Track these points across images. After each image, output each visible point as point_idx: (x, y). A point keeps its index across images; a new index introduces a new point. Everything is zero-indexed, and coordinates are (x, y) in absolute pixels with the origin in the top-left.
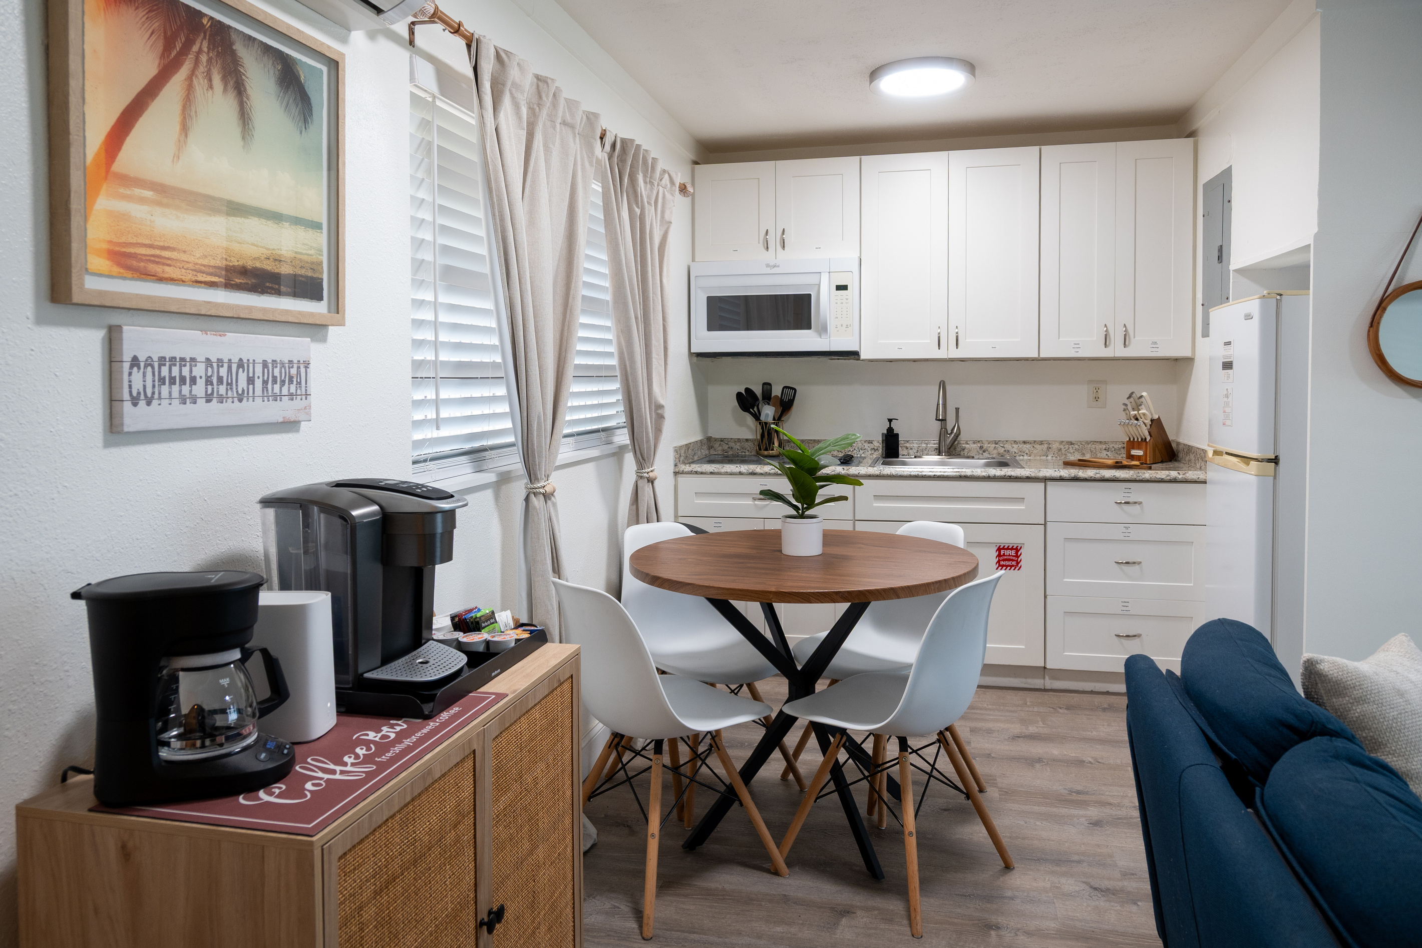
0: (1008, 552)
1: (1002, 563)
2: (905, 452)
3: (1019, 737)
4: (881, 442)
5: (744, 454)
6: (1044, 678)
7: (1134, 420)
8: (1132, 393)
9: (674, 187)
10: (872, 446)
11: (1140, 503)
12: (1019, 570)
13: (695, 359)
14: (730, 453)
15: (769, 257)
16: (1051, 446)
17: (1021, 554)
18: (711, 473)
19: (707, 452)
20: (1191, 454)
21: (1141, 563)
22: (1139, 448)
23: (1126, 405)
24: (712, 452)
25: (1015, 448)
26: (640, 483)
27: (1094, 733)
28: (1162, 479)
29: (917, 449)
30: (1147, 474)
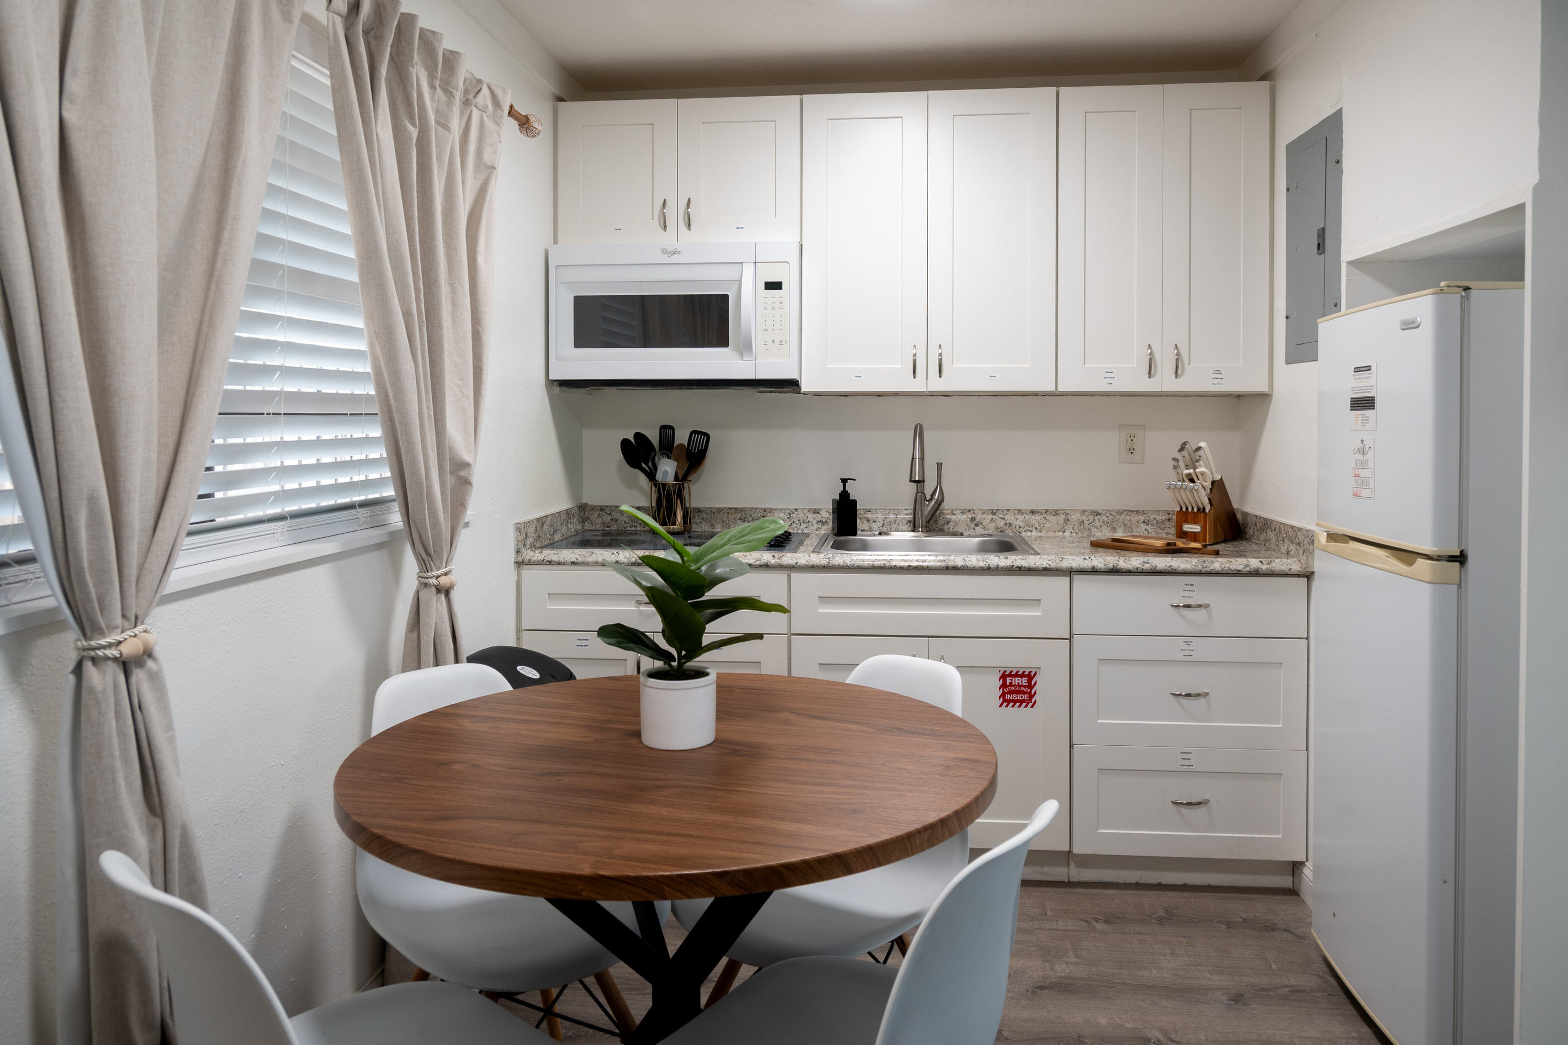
0: (1016, 681)
1: (1008, 697)
2: (866, 526)
3: (1041, 988)
4: (831, 511)
5: (634, 528)
6: (1068, 865)
7: (1188, 482)
8: (1185, 443)
9: (499, 112)
10: (818, 517)
11: (1207, 606)
12: (1032, 707)
13: (557, 390)
14: (614, 528)
15: (668, 239)
16: (1069, 517)
17: (1035, 683)
18: (573, 563)
19: (579, 527)
20: (1269, 531)
21: (1208, 694)
22: (1195, 522)
23: (1176, 460)
24: (588, 526)
25: (1019, 521)
26: (424, 595)
27: (1155, 972)
28: (1239, 571)
29: (882, 522)
30: (1217, 564)
